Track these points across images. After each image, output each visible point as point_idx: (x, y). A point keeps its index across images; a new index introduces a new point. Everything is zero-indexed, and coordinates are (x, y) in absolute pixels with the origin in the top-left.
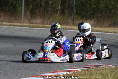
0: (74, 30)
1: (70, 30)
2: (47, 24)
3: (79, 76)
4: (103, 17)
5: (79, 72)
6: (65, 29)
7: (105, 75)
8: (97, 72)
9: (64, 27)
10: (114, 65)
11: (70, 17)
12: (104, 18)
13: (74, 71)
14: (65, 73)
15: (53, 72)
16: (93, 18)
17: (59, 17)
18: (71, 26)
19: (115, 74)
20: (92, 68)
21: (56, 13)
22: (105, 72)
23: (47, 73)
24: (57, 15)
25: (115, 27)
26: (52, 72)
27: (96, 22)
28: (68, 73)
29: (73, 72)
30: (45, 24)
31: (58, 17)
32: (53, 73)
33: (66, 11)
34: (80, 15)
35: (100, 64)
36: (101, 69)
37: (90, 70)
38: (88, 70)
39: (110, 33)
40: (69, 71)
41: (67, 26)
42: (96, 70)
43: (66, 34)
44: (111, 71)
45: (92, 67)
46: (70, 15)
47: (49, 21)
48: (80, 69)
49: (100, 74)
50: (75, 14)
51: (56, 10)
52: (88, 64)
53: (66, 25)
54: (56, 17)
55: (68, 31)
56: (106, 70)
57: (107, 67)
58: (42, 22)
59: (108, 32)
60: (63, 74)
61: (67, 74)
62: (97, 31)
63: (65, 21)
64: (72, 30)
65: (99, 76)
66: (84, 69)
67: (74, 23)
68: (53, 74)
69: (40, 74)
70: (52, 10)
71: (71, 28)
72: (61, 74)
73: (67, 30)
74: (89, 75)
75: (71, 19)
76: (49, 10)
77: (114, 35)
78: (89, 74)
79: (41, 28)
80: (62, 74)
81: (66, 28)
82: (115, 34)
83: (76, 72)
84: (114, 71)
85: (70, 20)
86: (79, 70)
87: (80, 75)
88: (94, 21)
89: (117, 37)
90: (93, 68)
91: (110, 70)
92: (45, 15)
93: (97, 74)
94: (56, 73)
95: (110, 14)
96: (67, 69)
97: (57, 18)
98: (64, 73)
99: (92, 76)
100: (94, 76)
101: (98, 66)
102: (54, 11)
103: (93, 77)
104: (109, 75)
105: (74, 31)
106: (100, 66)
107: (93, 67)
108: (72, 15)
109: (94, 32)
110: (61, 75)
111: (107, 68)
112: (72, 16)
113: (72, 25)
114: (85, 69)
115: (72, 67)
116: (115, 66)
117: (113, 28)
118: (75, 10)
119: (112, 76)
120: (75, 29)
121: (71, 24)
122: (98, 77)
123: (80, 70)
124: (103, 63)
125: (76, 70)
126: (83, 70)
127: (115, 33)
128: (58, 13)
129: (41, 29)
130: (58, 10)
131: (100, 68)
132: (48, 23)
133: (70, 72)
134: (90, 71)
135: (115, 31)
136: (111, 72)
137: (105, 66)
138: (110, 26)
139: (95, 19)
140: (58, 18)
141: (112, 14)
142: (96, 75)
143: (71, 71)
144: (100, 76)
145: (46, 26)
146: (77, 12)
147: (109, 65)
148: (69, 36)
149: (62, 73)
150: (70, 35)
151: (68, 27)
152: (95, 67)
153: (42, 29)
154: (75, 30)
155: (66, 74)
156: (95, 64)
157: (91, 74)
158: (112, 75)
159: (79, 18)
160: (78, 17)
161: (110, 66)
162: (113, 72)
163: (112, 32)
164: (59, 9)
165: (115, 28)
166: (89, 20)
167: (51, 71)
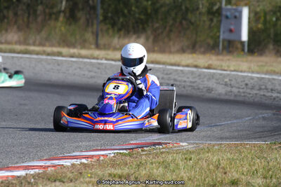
0: (98, 59)
1: (88, 60)
2: (34, 44)
3: (109, 168)
4: (168, 28)
5: (111, 160)
6: (77, 57)
7: (171, 165)
8: (154, 160)
10: (193, 144)
11: (90, 29)
12: (170, 31)
13: (99, 156)
14: (78, 162)
16: (144, 29)
17: (63, 29)
18: (91, 49)
19: (196, 163)
20: (140, 150)
21: (57, 19)
22: (171, 158)
23: (33, 160)
24: (59, 24)
25: (194, 52)
26: (46, 160)
27: (151, 40)
28: (84, 161)
29: (95, 159)
30: (29, 44)
31: (60, 27)
33: (79, 14)
34: (113, 25)
35: (159, 139)
36: (162, 153)
37: (135, 155)
38: (130, 155)
39: (183, 66)
40: (87, 157)
41: (81, 49)
42: (149, 154)
43: (80, 68)
44: (187, 156)
45: (142, 146)
46: (89, 23)
47: (38, 37)
49: (159, 163)
50: (102, 21)
51: (55, 10)
52: (132, 140)
53: (79, 47)
54: (55, 28)
55: (85, 63)
56: (175, 155)
57: (175, 147)
58: (22, 39)
59: (179, 65)
60: (73, 165)
61: (82, 163)
62: (153, 62)
63: (78, 37)
64: (94, 58)
66: (121, 151)
67: (100, 42)
68: (49, 163)
69: (17, 163)
70: (47, 11)
71: (92, 55)
72: (67, 163)
73: (81, 60)
74: (134, 166)
75: (93, 33)
76: (38, 12)
77: (192, 73)
78: (135, 163)
79: (19, 53)
80: (69, 164)
81: (79, 54)
82: (194, 69)
83: (102, 158)
85: (89, 36)
86: (111, 153)
88: (147, 39)
89: (199, 75)
90: (142, 151)
91: (184, 154)
92: (28, 22)
93: (152, 163)
94: (56, 162)
95: (184, 22)
96: (82, 151)
97: (57, 30)
98: (74, 161)
99: (141, 169)
100: (145, 169)
101: (155, 144)
102: (50, 15)
103: (144, 172)
104: (182, 167)
105: (99, 61)
106: (160, 144)
107: (142, 147)
108: (95, 22)
110: (68, 167)
111: (176, 150)
112: (95, 26)
113: (93, 46)
114: (125, 151)
115: (94, 146)
116: (195, 145)
117: (190, 56)
118: (100, 11)
119: (188, 169)
120: (101, 56)
121: (91, 44)
122: (155, 171)
123: (113, 155)
124: (166, 139)
125: (103, 155)
126: (120, 153)
127: (196, 66)
128: (61, 19)
129: (20, 55)
130: (60, 12)
131: (160, 149)
132: (37, 42)
133: (89, 160)
134: (136, 157)
135: (195, 63)
136: (186, 159)
137: (171, 146)
138: (183, 51)
139: (149, 32)
140: (60, 30)
142: (151, 166)
143: (92, 157)
144: (160, 169)
145: (32, 48)
146: (105, 18)
147: (181, 144)
148: (86, 73)
149: (70, 160)
150: (90, 71)
151: (84, 52)
152: (148, 148)
153: (21, 58)
154: (101, 59)
156: (148, 141)
157: (139, 163)
158: (188, 165)
159: (111, 31)
160: (108, 29)
161: (182, 146)
162: (190, 159)
163: (188, 66)
164: (63, 8)
165: (194, 55)
166: (134, 36)
167: (43, 156)
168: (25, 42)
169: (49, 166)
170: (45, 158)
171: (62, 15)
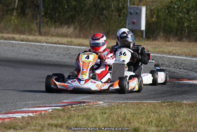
0: (40, 42)
1: (34, 43)
3: (48, 119)
4: (89, 21)
5: (50, 113)
6: (26, 41)
7: (92, 117)
8: (80, 114)
9: (24, 38)
10: (107, 102)
11: (35, 21)
12: (91, 22)
13: (41, 111)
14: (26, 115)
15: (6, 113)
16: (73, 22)
17: (16, 21)
18: (36, 35)
19: (109, 117)
20: (70, 107)
21: (12, 15)
22: (91, 113)
24: (13, 18)
26: (4, 114)
27: (78, 29)
28: (31, 114)
29: (38, 113)
31: (14, 20)
33: (27, 11)
34: (51, 18)
35: (83, 99)
36: (85, 109)
38: (63, 110)
40: (33, 112)
41: (29, 35)
42: (76, 110)
43: (28, 49)
44: (103, 111)
45: (71, 104)
46: (34, 17)
48: (50, 108)
49: (84, 116)
50: (43, 16)
51: (10, 8)
52: (64, 100)
53: (27, 34)
54: (11, 20)
55: (31, 45)
56: (94, 110)
57: (95, 105)
60: (23, 117)
61: (29, 116)
62: (79, 45)
63: (26, 27)
64: (37, 42)
65: (82, 120)
66: (57, 108)
67: (41, 30)
70: (5, 8)
71: (36, 40)
72: (19, 116)
73: (28, 43)
74: (66, 118)
75: (37, 24)
78: (66, 116)
80: (20, 117)
81: (27, 39)
83: (43, 112)
84: (107, 111)
85: (34, 26)
87: (51, 118)
88: (75, 29)
90: (72, 107)
91: (101, 109)
93: (78, 116)
94: (11, 115)
95: (101, 16)
96: (29, 108)
97: (12, 22)
98: (23, 115)
99: (70, 121)
100: (74, 120)
101: (80, 103)
102: (7, 11)
103: (73, 122)
104: (99, 119)
105: (41, 44)
106: (84, 102)
107: (72, 105)
108: (38, 17)
109: (74, 46)
111: (95, 107)
112: (38, 20)
114: (59, 108)
115: (38, 104)
116: (109, 103)
118: (42, 9)
119: (103, 121)
120: (43, 40)
121: (35, 32)
122: (80, 121)
123: (51, 110)
124: (88, 99)
125: (44, 110)
126: (56, 109)
128: (15, 14)
130: (13, 9)
131: (84, 106)
133: (35, 114)
134: (67, 112)
135: (109, 46)
136: (102, 113)
137: (92, 104)
139: (76, 24)
140: (14, 22)
141: (104, 17)
143: (36, 111)
144: (84, 120)
147: (99, 102)
148: (32, 52)
149: (20, 114)
150: (35, 51)
151: (31, 37)
152: (75, 106)
154: (43, 43)
156: (76, 101)
157: (69, 116)
158: (103, 118)
159: (49, 23)
160: (48, 21)
161: (100, 104)
162: (105, 113)
164: (16, 6)
166: (66, 26)
167: (1, 111)
169: (5, 118)
170: (3, 112)
171: (15, 11)
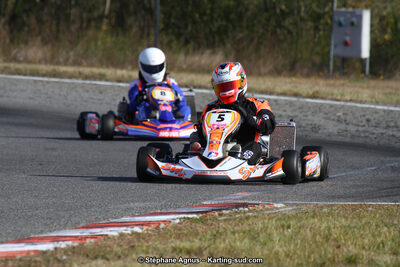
2: (66, 63)
3: (172, 239)
4: (256, 41)
5: (175, 227)
6: (127, 81)
7: (261, 236)
8: (236, 228)
9: (123, 76)
10: (292, 205)
11: (145, 42)
12: (259, 44)
13: (159, 222)
14: (127, 231)
15: (87, 227)
16: (223, 43)
19: (297, 233)
20: (216, 213)
21: (98, 28)
22: (261, 226)
23: (65, 229)
24: (101, 35)
25: (294, 75)
26: (83, 227)
28: (137, 229)
29: (153, 226)
30: (58, 63)
32: (84, 230)
33: (130, 20)
34: (178, 36)
35: (243, 198)
36: (247, 218)
37: (209, 222)
38: (202, 221)
39: (278, 94)
40: (141, 224)
41: (132, 70)
42: (230, 220)
44: (284, 223)
45: (220, 208)
47: (72, 53)
48: (177, 216)
49: (244, 232)
50: (163, 30)
51: (95, 14)
52: (205, 200)
53: (130, 67)
54: (96, 39)
56: (266, 221)
57: (267, 209)
58: (49, 55)
59: (271, 93)
60: (121, 235)
61: (134, 233)
65: (241, 242)
66: (190, 216)
68: (86, 233)
69: (42, 232)
70: (85, 15)
72: (113, 232)
74: (208, 237)
76: (72, 17)
77: (291, 104)
78: (209, 233)
79: (44, 76)
80: (115, 234)
81: (130, 77)
82: (294, 99)
83: (162, 225)
84: (292, 223)
86: (175, 219)
87: (178, 237)
88: (226, 56)
89: (301, 108)
90: (220, 215)
91: (279, 219)
92: (58, 31)
93: (233, 233)
94: (98, 231)
95: (278, 31)
96: (134, 216)
97: (99, 43)
98: (122, 230)
99: (218, 241)
100: (224, 240)
101: (238, 206)
102: (89, 21)
103: (222, 245)
104: (276, 238)
106: (245, 205)
107: (220, 210)
108: (152, 32)
110: (113, 237)
111: (268, 214)
112: (152, 38)
114: (195, 216)
115: (151, 209)
116: (295, 207)
117: (288, 80)
118: (159, 16)
119: (285, 241)
122: (238, 243)
123: (178, 221)
124: (254, 198)
125: (164, 221)
126: (188, 218)
127: (296, 95)
128: (104, 27)
129: (46, 79)
130: (101, 18)
131: (245, 212)
132: (71, 61)
133: (145, 228)
134: (212, 224)
135: (295, 90)
136: (283, 226)
137: (261, 208)
138: (277, 72)
139: (229, 46)
141: (285, 32)
142: (233, 237)
143: (148, 223)
144: (246, 240)
145: (63, 69)
146: (167, 26)
147: (275, 205)
149: (116, 229)
152: (228, 212)
153: (48, 82)
155: (129, 232)
156: (229, 201)
157: (215, 232)
158: (285, 236)
159: (174, 45)
160: (170, 41)
161: (277, 208)
162: (289, 227)
163: (284, 94)
164: (107, 12)
165: (294, 79)
166: (208, 52)
167: (79, 223)
168: (52, 60)
169: (86, 237)
170: (81, 225)
171: (105, 21)
